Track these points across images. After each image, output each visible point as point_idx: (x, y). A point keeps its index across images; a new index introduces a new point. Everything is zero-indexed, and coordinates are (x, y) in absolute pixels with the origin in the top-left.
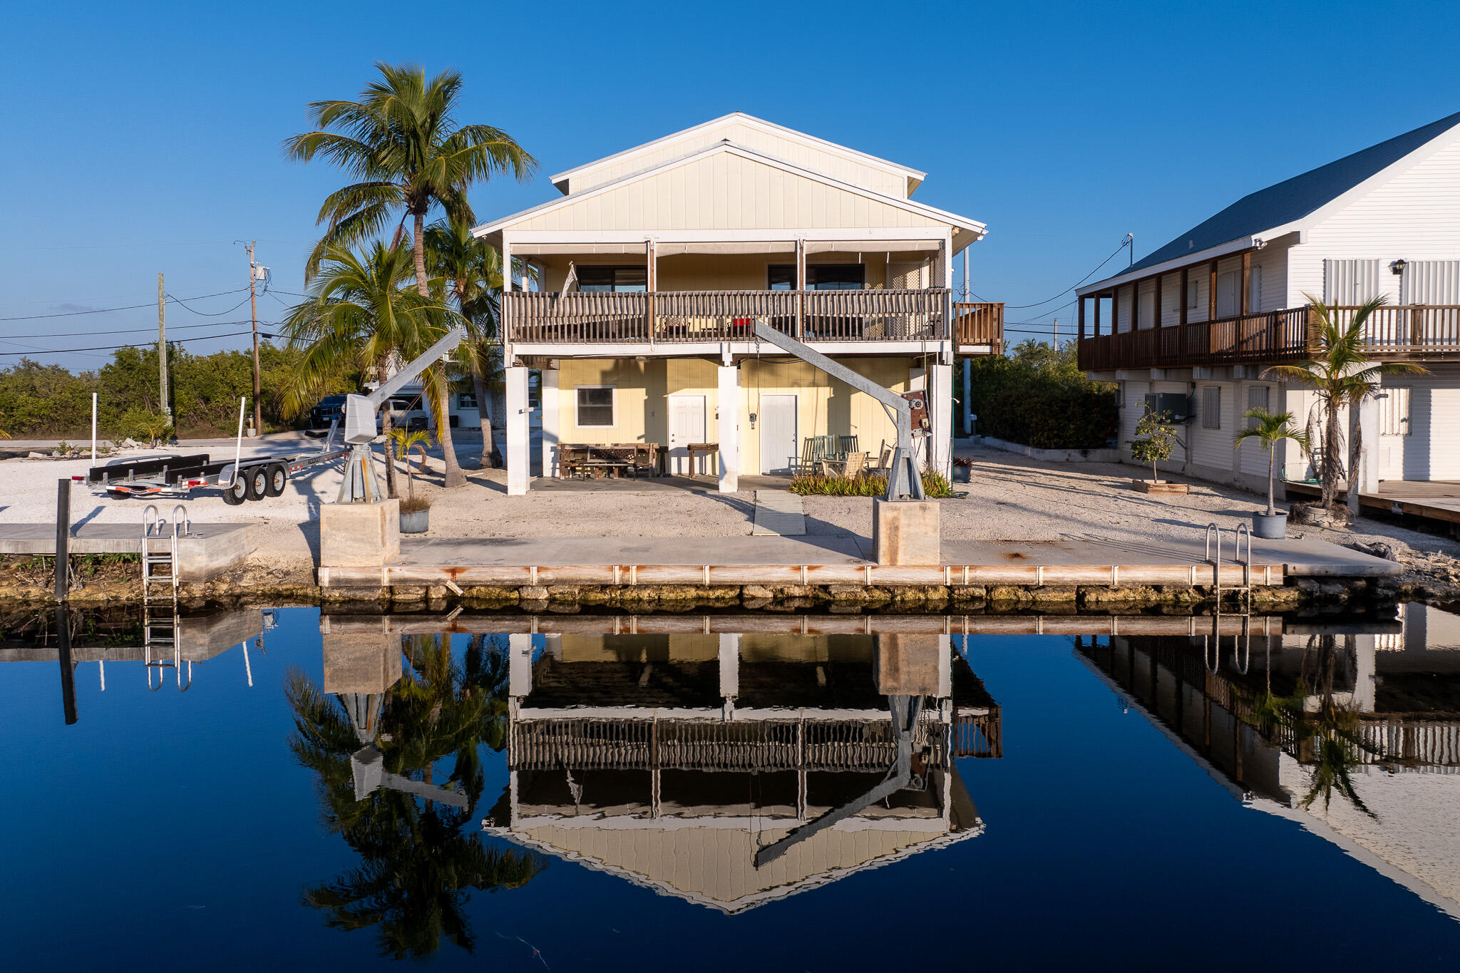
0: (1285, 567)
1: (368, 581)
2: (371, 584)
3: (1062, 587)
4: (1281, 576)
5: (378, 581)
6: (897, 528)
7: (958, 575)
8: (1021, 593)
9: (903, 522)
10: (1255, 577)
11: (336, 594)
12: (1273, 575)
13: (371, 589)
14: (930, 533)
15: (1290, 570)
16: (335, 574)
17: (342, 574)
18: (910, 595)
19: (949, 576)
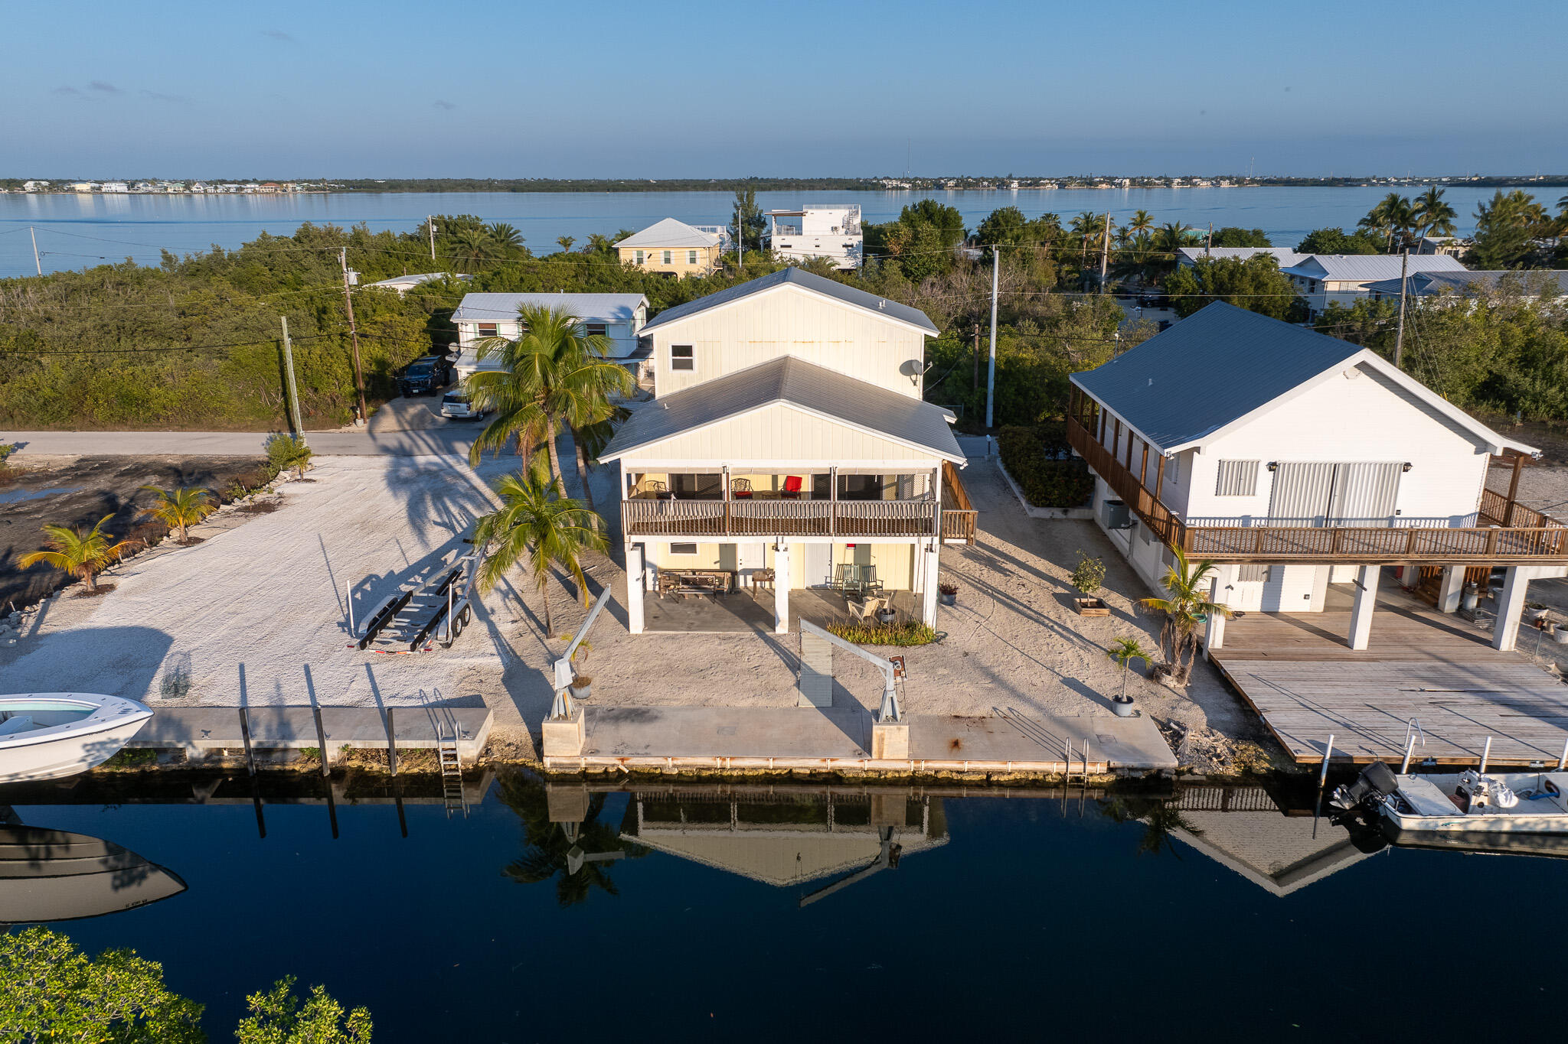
0: (1109, 763)
1: (573, 764)
2: (575, 766)
3: (979, 772)
4: (1105, 768)
5: (579, 764)
6: (883, 739)
7: (917, 765)
8: (954, 774)
9: (886, 736)
10: (1090, 768)
11: (554, 771)
12: (1101, 768)
13: (575, 768)
14: (903, 742)
15: (1112, 765)
16: (554, 760)
17: (557, 761)
18: (889, 775)
19: (912, 766)
